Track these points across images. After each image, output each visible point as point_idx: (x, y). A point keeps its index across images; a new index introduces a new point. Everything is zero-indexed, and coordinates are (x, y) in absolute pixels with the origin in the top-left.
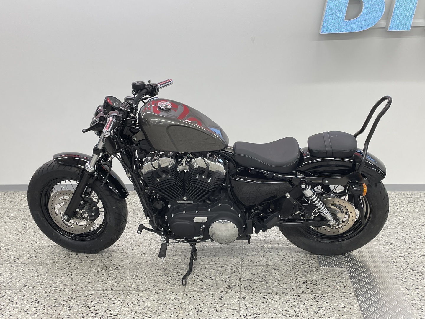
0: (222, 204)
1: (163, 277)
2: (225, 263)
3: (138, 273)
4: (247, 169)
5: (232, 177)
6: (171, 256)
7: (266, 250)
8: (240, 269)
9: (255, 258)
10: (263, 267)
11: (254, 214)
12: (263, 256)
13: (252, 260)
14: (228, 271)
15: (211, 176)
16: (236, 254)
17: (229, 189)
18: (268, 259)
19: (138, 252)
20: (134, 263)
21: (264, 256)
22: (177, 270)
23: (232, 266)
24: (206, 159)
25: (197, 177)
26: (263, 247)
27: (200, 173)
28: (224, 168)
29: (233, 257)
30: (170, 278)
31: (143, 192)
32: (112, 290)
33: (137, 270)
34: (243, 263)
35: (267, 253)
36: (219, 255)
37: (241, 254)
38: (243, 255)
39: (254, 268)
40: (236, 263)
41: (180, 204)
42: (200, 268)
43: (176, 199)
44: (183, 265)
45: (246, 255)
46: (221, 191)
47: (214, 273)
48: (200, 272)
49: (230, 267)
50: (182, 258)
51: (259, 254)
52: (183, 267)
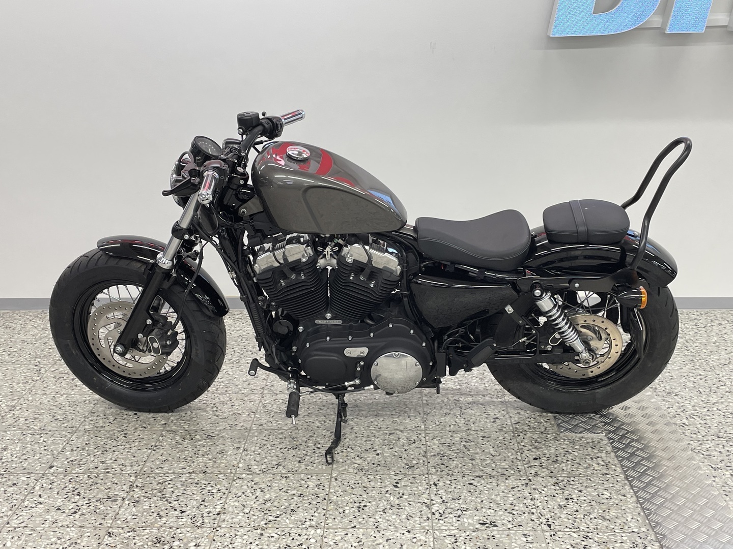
0: (394, 325)
1: (292, 450)
2: (396, 428)
3: (247, 444)
4: (438, 264)
5: (413, 278)
7: (463, 405)
8: (422, 437)
9: (447, 419)
10: (461, 434)
11: (448, 343)
12: (460, 416)
13: (441, 423)
14: (403, 440)
15: (376, 277)
16: (412, 412)
17: (406, 299)
18: (469, 421)
19: (242, 410)
20: (239, 428)
21: (462, 416)
22: (314, 439)
23: (409, 431)
24: (367, 247)
25: (351, 278)
26: (458, 401)
27: (357, 272)
28: (398, 263)
29: (409, 417)
30: (304, 452)
31: (256, 305)
32: (205, 472)
33: (244, 439)
34: (427, 426)
35: (465, 411)
36: (384, 414)
37: (421, 413)
38: (426, 413)
39: (447, 436)
40: (415, 427)
41: (320, 326)
42: (353, 436)
43: (313, 317)
44: (324, 432)
45: (430, 415)
46: (391, 303)
47: (379, 443)
48: (354, 442)
49: (405, 434)
50: (320, 419)
51: (452, 413)
52: (324, 434)
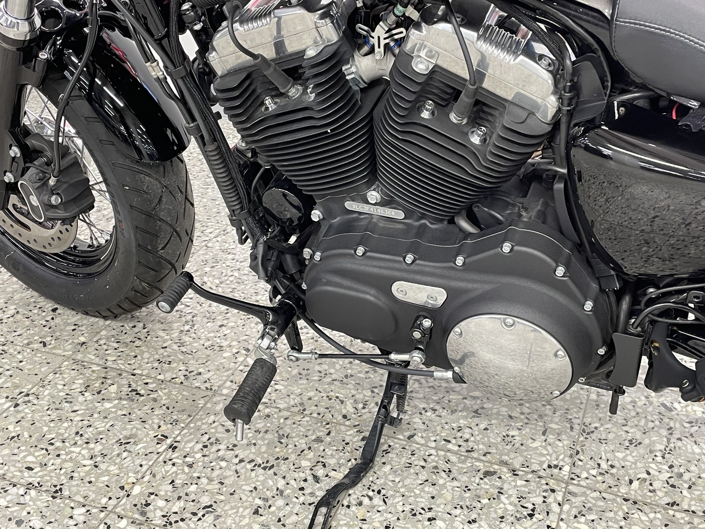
0: (516, 248)
1: (261, 471)
2: (505, 458)
3: (185, 431)
4: (663, 103)
5: (583, 135)
6: (328, 380)
7: (678, 425)
8: (555, 500)
9: (630, 458)
10: (652, 515)
11: (656, 312)
12: (663, 457)
13: (612, 466)
14: (506, 502)
15: (490, 118)
16: (556, 420)
17: (562, 185)
18: (680, 475)
19: (232, 341)
20: (197, 385)
21: (667, 456)
22: (322, 448)
23: (530, 476)
24: (469, 34)
25: (425, 115)
26: (670, 410)
27: (444, 100)
28: (552, 88)
29: (544, 433)
30: (281, 483)
31: (218, 147)
32: (57, 492)
33: (190, 416)
34: (577, 471)
35: (679, 444)
36: (495, 411)
37: (576, 427)
38: (587, 432)
39: (616, 513)
40: (550, 467)
41: (355, 215)
42: (404, 459)
43: (341, 192)
44: (351, 432)
45: (594, 436)
46: (533, 184)
47: (449, 498)
48: (397, 480)
49: (519, 483)
50: (359, 396)
51: (647, 441)
52: (347, 440)
